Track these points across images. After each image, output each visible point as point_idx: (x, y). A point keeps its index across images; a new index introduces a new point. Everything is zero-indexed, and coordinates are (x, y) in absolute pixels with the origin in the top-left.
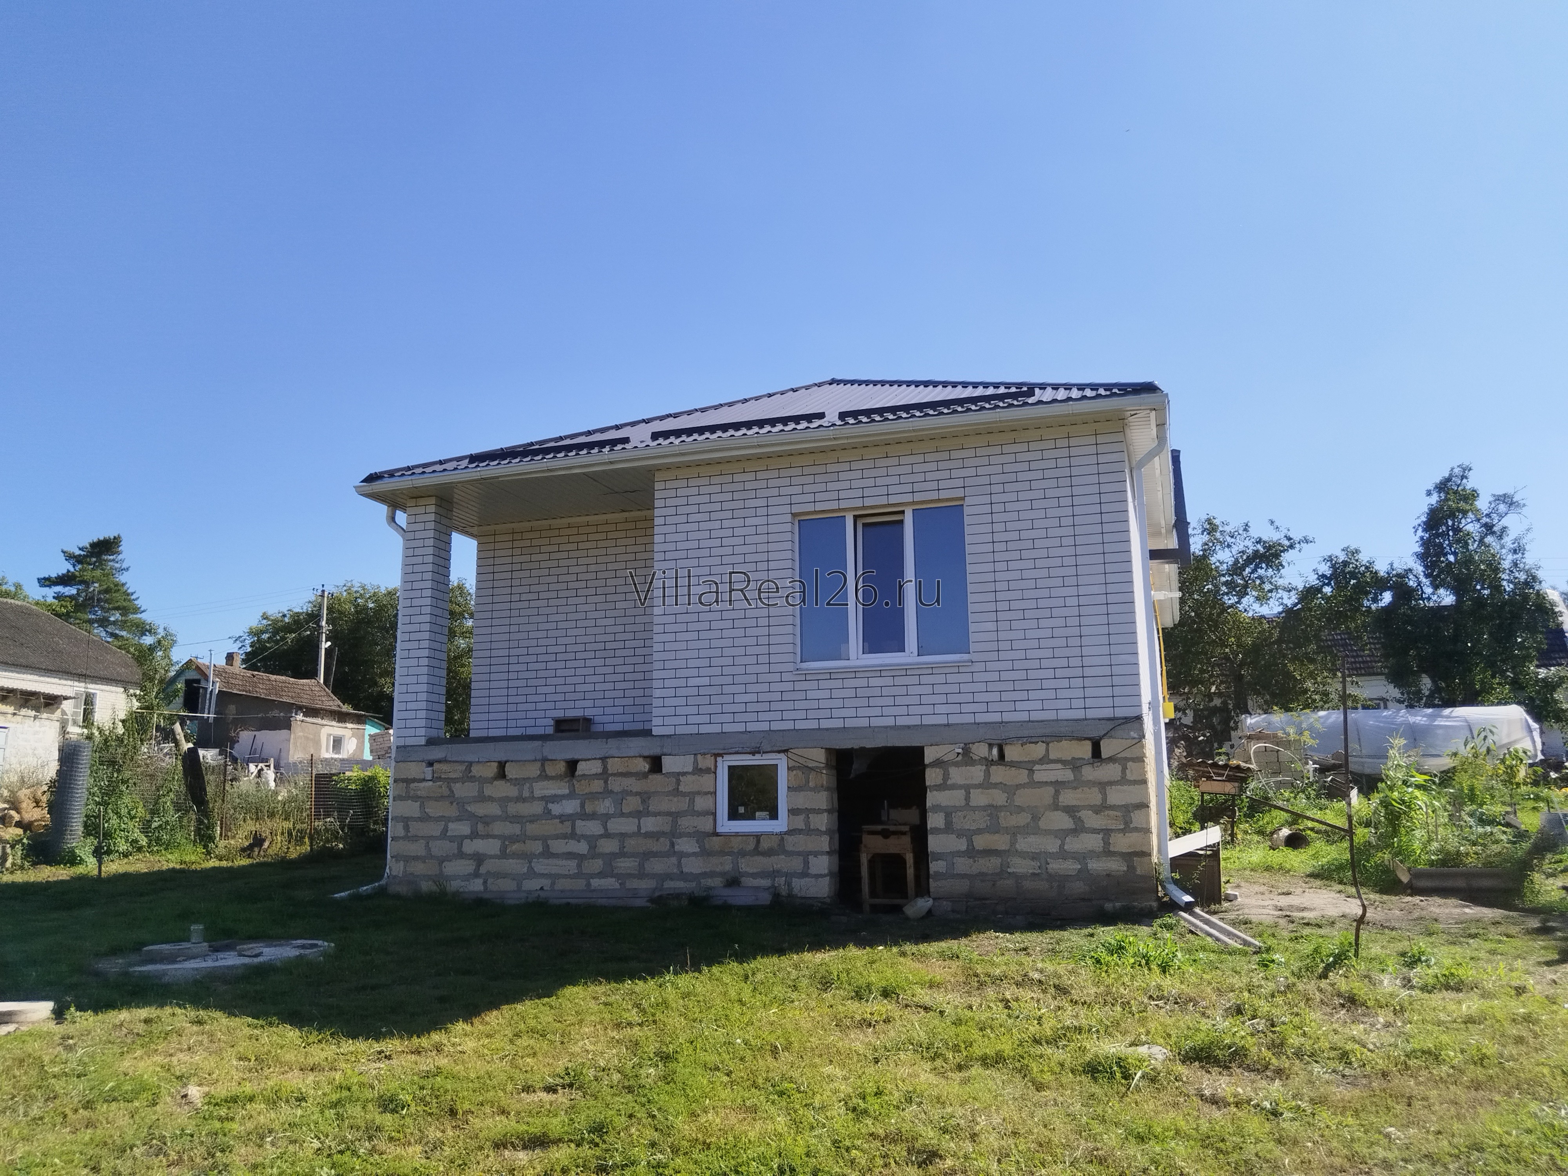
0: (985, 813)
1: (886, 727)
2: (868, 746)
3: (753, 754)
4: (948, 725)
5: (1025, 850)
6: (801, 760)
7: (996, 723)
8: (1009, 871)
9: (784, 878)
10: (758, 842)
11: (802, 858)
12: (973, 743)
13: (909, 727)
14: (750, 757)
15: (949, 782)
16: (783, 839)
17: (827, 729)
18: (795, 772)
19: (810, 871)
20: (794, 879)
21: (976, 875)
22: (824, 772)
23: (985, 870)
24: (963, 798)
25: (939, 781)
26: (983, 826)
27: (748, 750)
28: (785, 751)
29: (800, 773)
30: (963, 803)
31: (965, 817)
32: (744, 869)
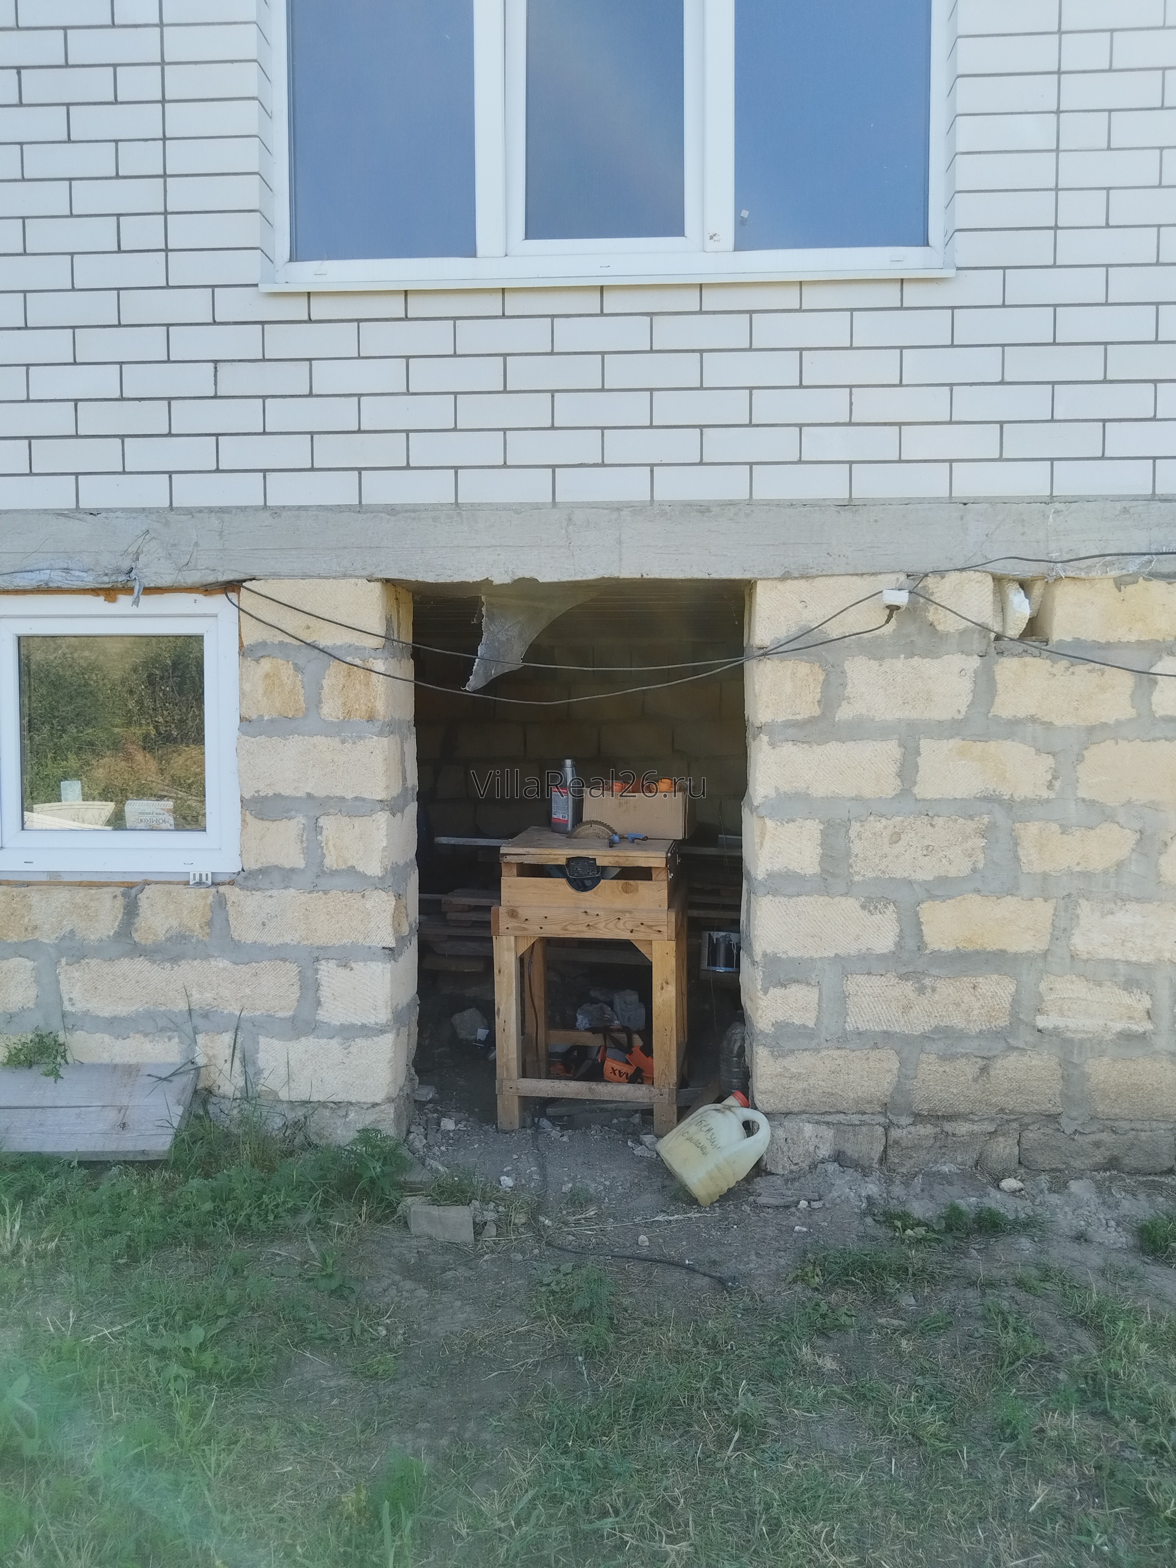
0: (971, 826)
1: (617, 508)
2: (546, 576)
3: (110, 593)
4: (848, 505)
5: (1104, 953)
6: (292, 622)
7: (1032, 501)
8: (1042, 1022)
9: (227, 1038)
10: (131, 910)
11: (292, 969)
12: (941, 573)
13: (703, 509)
14: (98, 604)
15: (844, 713)
16: (221, 902)
17: (392, 510)
18: (266, 665)
19: (322, 1015)
20: (263, 1041)
21: (925, 1037)
22: (379, 665)
23: (957, 1021)
24: (893, 769)
25: (807, 708)
26: (959, 867)
27: (89, 580)
28: (232, 586)
29: (286, 671)
30: (890, 786)
31: (896, 838)
32: (81, 1006)
